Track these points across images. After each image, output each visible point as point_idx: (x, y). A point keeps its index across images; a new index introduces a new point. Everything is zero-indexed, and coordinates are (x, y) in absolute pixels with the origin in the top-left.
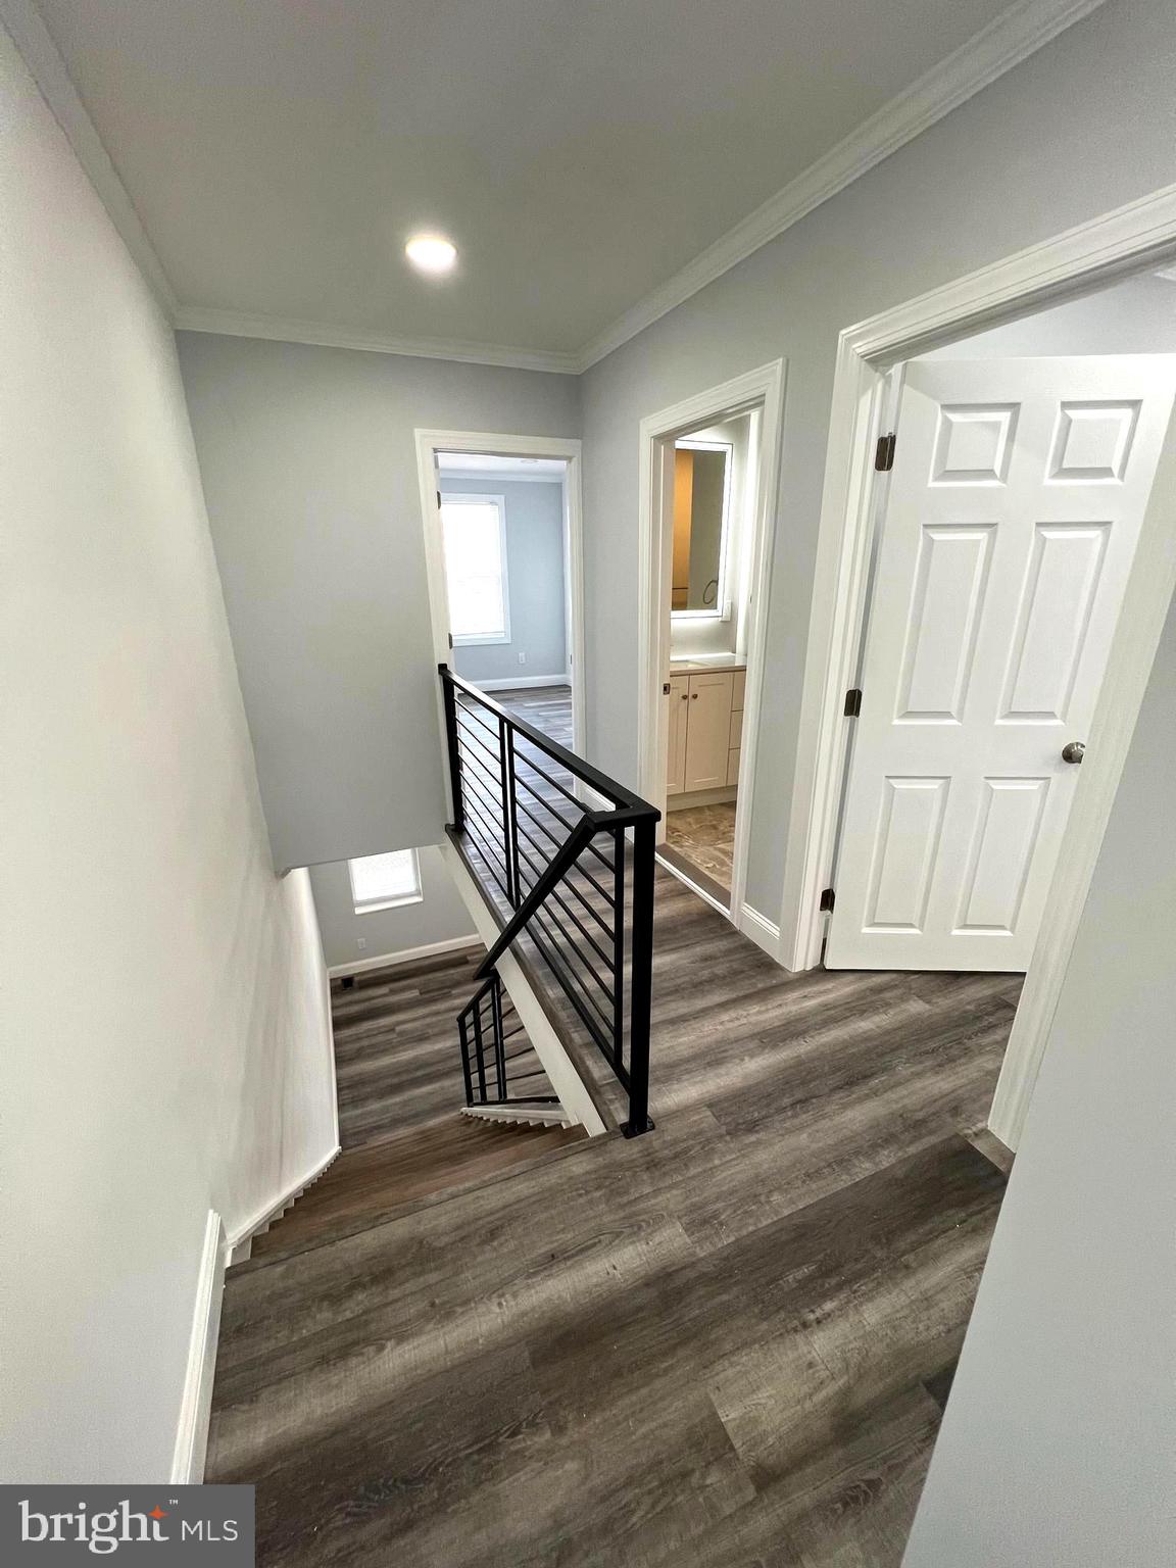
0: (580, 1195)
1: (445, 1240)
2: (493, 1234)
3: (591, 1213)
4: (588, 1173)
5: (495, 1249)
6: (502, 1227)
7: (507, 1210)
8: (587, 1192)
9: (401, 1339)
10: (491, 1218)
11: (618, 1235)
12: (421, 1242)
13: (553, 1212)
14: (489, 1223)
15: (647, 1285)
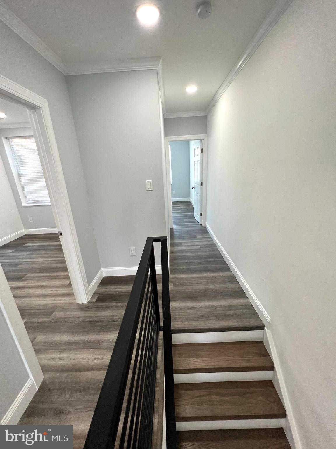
0: (181, 317)
1: (213, 318)
2: (203, 316)
3: (180, 313)
4: (177, 322)
5: (202, 313)
6: (200, 317)
7: (198, 320)
8: (179, 317)
9: (221, 305)
10: (202, 319)
11: (176, 308)
12: (219, 319)
13: (188, 316)
14: (203, 318)
15: (175, 300)
